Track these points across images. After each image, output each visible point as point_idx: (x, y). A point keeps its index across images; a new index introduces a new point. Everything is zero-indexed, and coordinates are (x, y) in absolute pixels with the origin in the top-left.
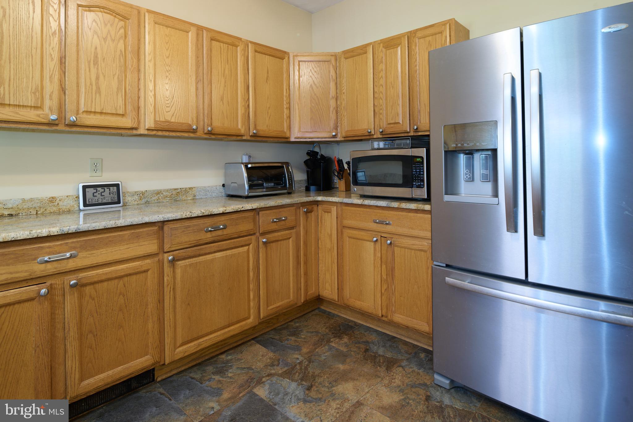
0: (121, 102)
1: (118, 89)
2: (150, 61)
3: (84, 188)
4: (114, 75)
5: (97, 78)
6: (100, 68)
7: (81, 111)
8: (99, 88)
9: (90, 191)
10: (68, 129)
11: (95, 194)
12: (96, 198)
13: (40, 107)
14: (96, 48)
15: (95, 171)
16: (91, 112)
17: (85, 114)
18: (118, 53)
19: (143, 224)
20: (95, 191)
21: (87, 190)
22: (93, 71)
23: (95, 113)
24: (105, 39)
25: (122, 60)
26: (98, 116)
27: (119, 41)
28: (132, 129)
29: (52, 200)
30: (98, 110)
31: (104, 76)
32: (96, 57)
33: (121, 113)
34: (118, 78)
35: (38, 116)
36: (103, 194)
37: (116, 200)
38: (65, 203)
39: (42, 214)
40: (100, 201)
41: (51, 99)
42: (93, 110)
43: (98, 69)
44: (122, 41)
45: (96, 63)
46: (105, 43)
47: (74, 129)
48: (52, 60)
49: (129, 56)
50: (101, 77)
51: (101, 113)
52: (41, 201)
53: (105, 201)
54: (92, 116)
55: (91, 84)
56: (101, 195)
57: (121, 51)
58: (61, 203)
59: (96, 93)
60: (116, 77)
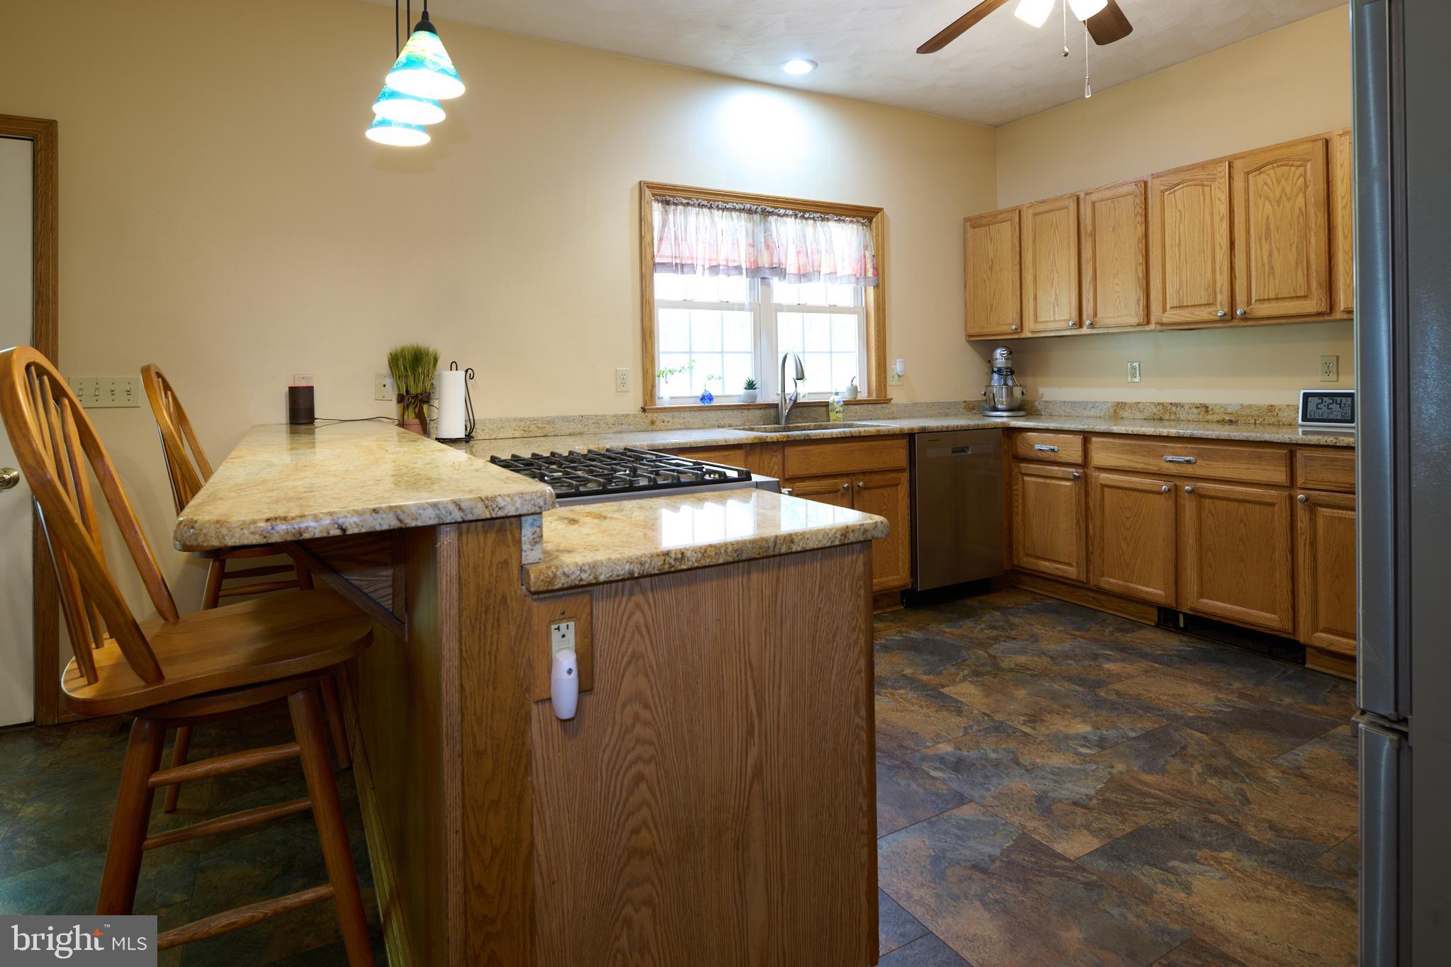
0: (1301, 279)
1: (1297, 263)
2: (1344, 208)
3: (1306, 396)
4: (1291, 246)
5: (1270, 255)
6: (1273, 242)
7: (1253, 300)
8: (1273, 268)
9: (1313, 402)
10: (1243, 324)
11: (1319, 406)
12: (1321, 411)
13: (1212, 304)
14: (1268, 218)
15: (1328, 373)
16: (1264, 300)
17: (1258, 303)
18: (1297, 211)
19: (1261, 442)
20: (1320, 401)
21: (1310, 399)
22: (1266, 248)
23: (1269, 299)
24: (1278, 202)
25: (1301, 221)
26: (1274, 304)
27: (1297, 196)
28: (1319, 314)
29: (1271, 408)
30: (1272, 296)
31: (1279, 250)
32: (1268, 229)
33: (1303, 294)
34: (1297, 247)
35: (1210, 313)
36: (1330, 406)
37: (1348, 416)
38: (1285, 414)
39: (1261, 424)
40: (1325, 416)
41: (1221, 293)
42: (1266, 297)
43: (1270, 243)
44: (1301, 195)
45: (1268, 236)
46: (1278, 206)
47: (1249, 323)
48: (1221, 248)
49: (1312, 210)
50: (1275, 253)
51: (1277, 299)
52: (1259, 408)
53: (1332, 417)
54: (1267, 305)
55: (1263, 265)
56: (1328, 408)
57: (1300, 208)
58: (1280, 414)
59: (1269, 276)
60: (1294, 246)
